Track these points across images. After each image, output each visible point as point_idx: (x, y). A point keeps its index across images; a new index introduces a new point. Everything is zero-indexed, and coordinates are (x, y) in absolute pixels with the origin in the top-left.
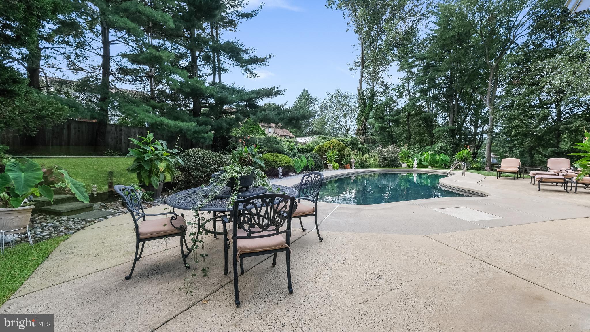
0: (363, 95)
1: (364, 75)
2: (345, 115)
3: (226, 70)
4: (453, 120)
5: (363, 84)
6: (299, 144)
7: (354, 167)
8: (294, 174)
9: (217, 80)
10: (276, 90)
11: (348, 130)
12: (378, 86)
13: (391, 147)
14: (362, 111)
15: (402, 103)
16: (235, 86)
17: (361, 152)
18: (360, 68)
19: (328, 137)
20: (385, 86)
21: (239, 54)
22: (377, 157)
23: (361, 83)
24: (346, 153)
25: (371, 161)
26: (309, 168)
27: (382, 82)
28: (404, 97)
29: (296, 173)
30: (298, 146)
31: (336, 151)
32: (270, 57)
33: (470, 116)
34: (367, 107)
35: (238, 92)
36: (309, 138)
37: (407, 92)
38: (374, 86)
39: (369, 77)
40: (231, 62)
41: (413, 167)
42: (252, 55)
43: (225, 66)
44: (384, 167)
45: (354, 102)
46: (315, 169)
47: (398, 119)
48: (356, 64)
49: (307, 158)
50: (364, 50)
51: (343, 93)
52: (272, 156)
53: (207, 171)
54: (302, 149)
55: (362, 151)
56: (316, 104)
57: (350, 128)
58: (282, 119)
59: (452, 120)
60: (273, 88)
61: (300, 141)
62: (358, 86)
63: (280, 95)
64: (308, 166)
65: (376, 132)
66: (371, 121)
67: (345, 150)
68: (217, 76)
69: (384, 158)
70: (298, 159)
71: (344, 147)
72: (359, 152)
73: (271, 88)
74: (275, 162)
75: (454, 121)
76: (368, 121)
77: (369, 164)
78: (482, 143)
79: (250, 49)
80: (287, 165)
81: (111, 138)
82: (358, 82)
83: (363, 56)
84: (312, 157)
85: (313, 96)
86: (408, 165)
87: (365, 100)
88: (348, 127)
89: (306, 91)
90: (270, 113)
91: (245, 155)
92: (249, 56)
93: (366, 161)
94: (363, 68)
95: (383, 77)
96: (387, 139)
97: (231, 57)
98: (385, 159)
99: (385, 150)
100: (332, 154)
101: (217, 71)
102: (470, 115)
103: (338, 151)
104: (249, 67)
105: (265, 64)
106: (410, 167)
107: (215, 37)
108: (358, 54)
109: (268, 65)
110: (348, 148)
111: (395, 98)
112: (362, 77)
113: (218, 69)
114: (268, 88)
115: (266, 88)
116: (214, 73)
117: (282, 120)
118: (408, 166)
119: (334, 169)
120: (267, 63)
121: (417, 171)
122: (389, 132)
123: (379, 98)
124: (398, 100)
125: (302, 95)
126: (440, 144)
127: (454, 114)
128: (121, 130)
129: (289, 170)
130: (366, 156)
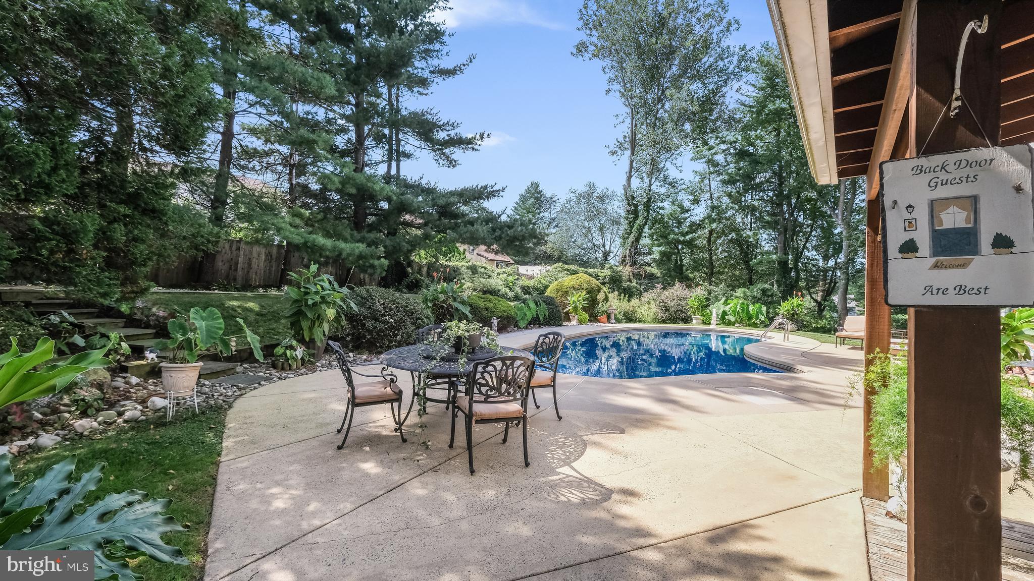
0: (633, 198)
1: (634, 164)
2: (601, 229)
3: (408, 156)
4: (784, 244)
5: (633, 178)
6: (523, 278)
7: (613, 320)
8: (516, 329)
9: (393, 172)
10: (489, 189)
11: (606, 255)
12: (659, 184)
13: (678, 289)
14: (631, 225)
15: (699, 212)
16: (424, 182)
17: (627, 296)
18: (628, 153)
19: (572, 267)
20: (670, 184)
21: (431, 131)
22: (653, 305)
23: (629, 178)
24: (600, 296)
25: (643, 311)
26: (539, 319)
27: (666, 178)
28: (703, 204)
29: (519, 328)
30: (521, 283)
31: (585, 293)
32: (482, 136)
33: (815, 239)
34: (640, 219)
35: (428, 191)
36: (539, 268)
37: (708, 195)
38: (650, 185)
39: (643, 169)
40: (417, 143)
41: (709, 324)
42: (452, 133)
43: (408, 148)
44: (664, 321)
45: (617, 208)
46: (549, 322)
47: (692, 240)
48: (621, 146)
49: (536, 304)
50: (636, 124)
51: (599, 191)
52: (482, 300)
53: (388, 322)
54: (529, 287)
55: (629, 293)
56: (552, 207)
57: (609, 252)
58: (498, 239)
59: (782, 245)
60: (486, 187)
61: (525, 273)
62: (624, 182)
63: (496, 198)
64: (538, 317)
65: (654, 261)
66: (645, 241)
67: (599, 292)
68: (394, 164)
69: (665, 307)
70: (523, 304)
71: (598, 286)
72: (623, 295)
73: (482, 187)
74: (487, 309)
75: (786, 246)
76: (641, 242)
77: (639, 315)
78: (835, 285)
79: (451, 123)
80: (506, 314)
81: (222, 261)
82: (625, 177)
83: (634, 134)
84: (544, 302)
85: (548, 193)
86: (703, 320)
87: (636, 206)
88: (607, 248)
89: (535, 185)
90: (480, 230)
91: (442, 297)
92: (448, 135)
93: (634, 312)
94: (633, 154)
95: (667, 169)
96: (673, 273)
97: (420, 134)
98: (667, 309)
99: (666, 293)
100: (577, 299)
101: (395, 156)
102: (815, 236)
103: (588, 293)
104: (447, 151)
105: (473, 149)
106: (706, 324)
107: (395, 104)
108: (625, 129)
109: (477, 150)
110: (604, 289)
111: (686, 204)
112: (631, 168)
113: (397, 155)
114: (477, 186)
115: (474, 187)
116: (390, 160)
117: (497, 241)
118: (704, 323)
119: (580, 322)
120: (476, 147)
121: (716, 331)
122: (676, 261)
123: (659, 204)
124: (693, 207)
125: (528, 191)
126: (761, 286)
127: (785, 235)
128: (238, 249)
129: (508, 322)
130: (635, 302)
